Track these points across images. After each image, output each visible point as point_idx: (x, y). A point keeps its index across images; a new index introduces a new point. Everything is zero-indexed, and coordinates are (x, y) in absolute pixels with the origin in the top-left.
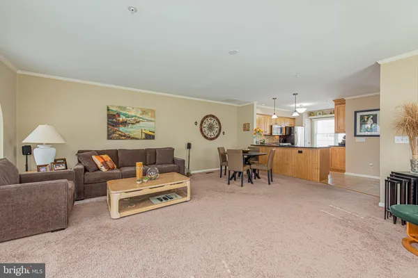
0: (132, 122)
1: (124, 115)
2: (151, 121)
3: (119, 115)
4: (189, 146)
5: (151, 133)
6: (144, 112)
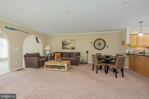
0: (68, 44)
1: (66, 42)
3: (65, 42)
4: (87, 52)
5: (73, 47)
6: (72, 41)
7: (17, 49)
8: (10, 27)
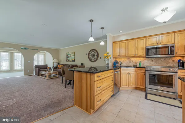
0: (70, 56)
2: (74, 56)
4: (82, 65)
5: (74, 60)
6: (72, 53)
7: (29, 62)
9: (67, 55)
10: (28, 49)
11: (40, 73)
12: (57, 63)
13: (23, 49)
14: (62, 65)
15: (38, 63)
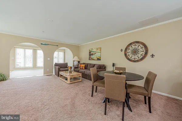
0: (94, 53)
1: (92, 51)
2: (99, 52)
5: (99, 58)
6: (97, 49)
7: (49, 59)
8: (44, 43)
9: (90, 52)
10: (48, 45)
11: (60, 73)
12: (77, 61)
13: (43, 44)
14: (84, 64)
15: (58, 61)
